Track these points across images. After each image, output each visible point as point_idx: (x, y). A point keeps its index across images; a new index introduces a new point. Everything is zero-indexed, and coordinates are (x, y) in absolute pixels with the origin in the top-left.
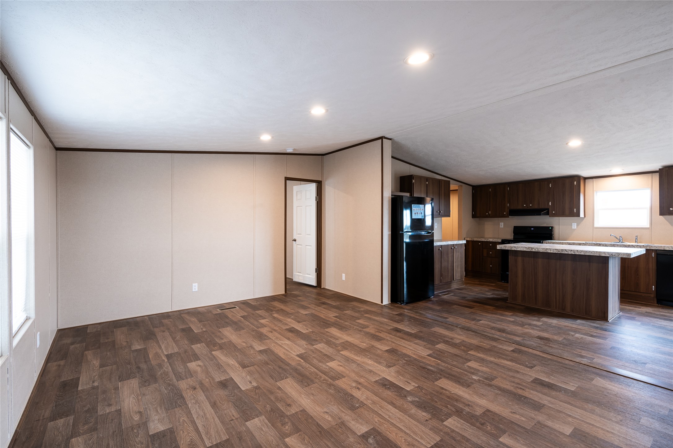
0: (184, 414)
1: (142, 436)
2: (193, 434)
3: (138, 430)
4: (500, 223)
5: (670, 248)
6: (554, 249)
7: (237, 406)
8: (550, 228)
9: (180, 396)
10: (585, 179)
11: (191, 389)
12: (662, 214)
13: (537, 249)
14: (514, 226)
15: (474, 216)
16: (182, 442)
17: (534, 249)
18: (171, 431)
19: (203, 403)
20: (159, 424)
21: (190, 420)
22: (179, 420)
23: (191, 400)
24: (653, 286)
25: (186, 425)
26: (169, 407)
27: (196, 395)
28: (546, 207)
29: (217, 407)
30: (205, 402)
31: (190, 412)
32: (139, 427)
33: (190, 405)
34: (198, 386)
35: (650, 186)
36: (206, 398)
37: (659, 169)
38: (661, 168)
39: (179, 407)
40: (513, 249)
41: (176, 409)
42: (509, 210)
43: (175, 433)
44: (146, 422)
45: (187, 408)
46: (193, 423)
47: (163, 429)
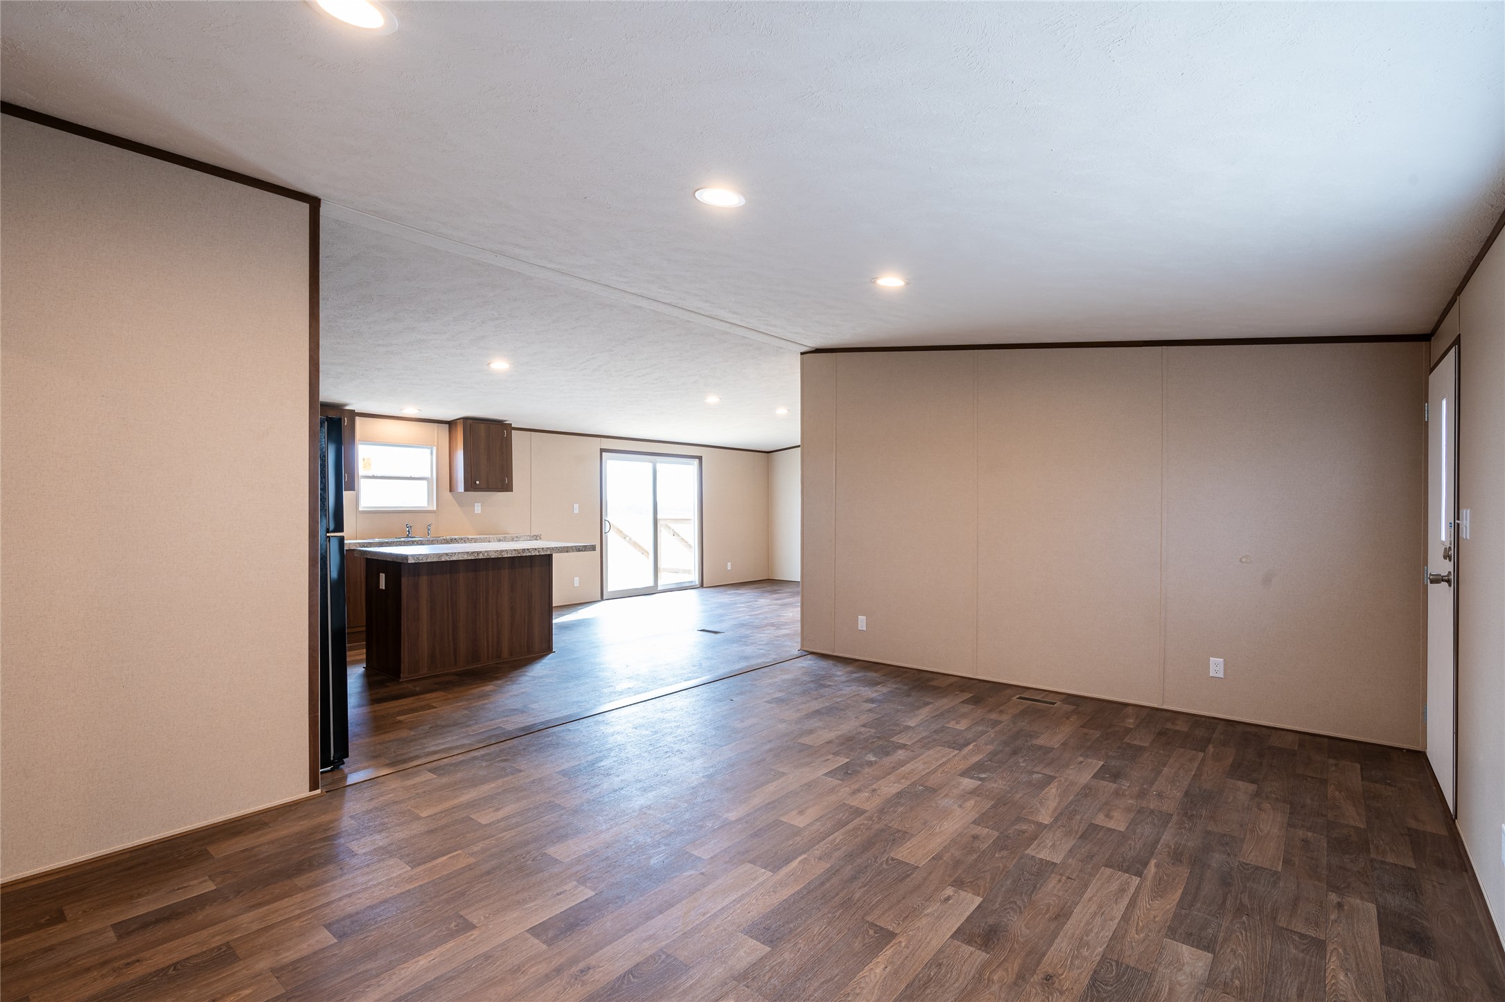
0: (1127, 943)
1: (1228, 964)
2: (1143, 902)
3: (1232, 980)
6: (512, 551)
7: (1035, 887)
9: (1095, 987)
11: (1056, 985)
13: (486, 554)
16: (1168, 906)
17: (481, 555)
18: (1172, 932)
19: (1074, 934)
20: (1185, 961)
21: (1128, 924)
22: (1144, 940)
23: (1085, 958)
25: (1141, 923)
26: (1141, 981)
27: (1066, 959)
29: (1062, 909)
30: (1067, 933)
31: (1113, 937)
32: (1225, 984)
33: (1100, 950)
34: (1037, 978)
36: (1056, 937)
39: (1122, 963)
40: (443, 560)
41: (1132, 965)
43: (1169, 927)
44: (1207, 985)
45: (1110, 948)
46: (1126, 918)
47: (1184, 946)
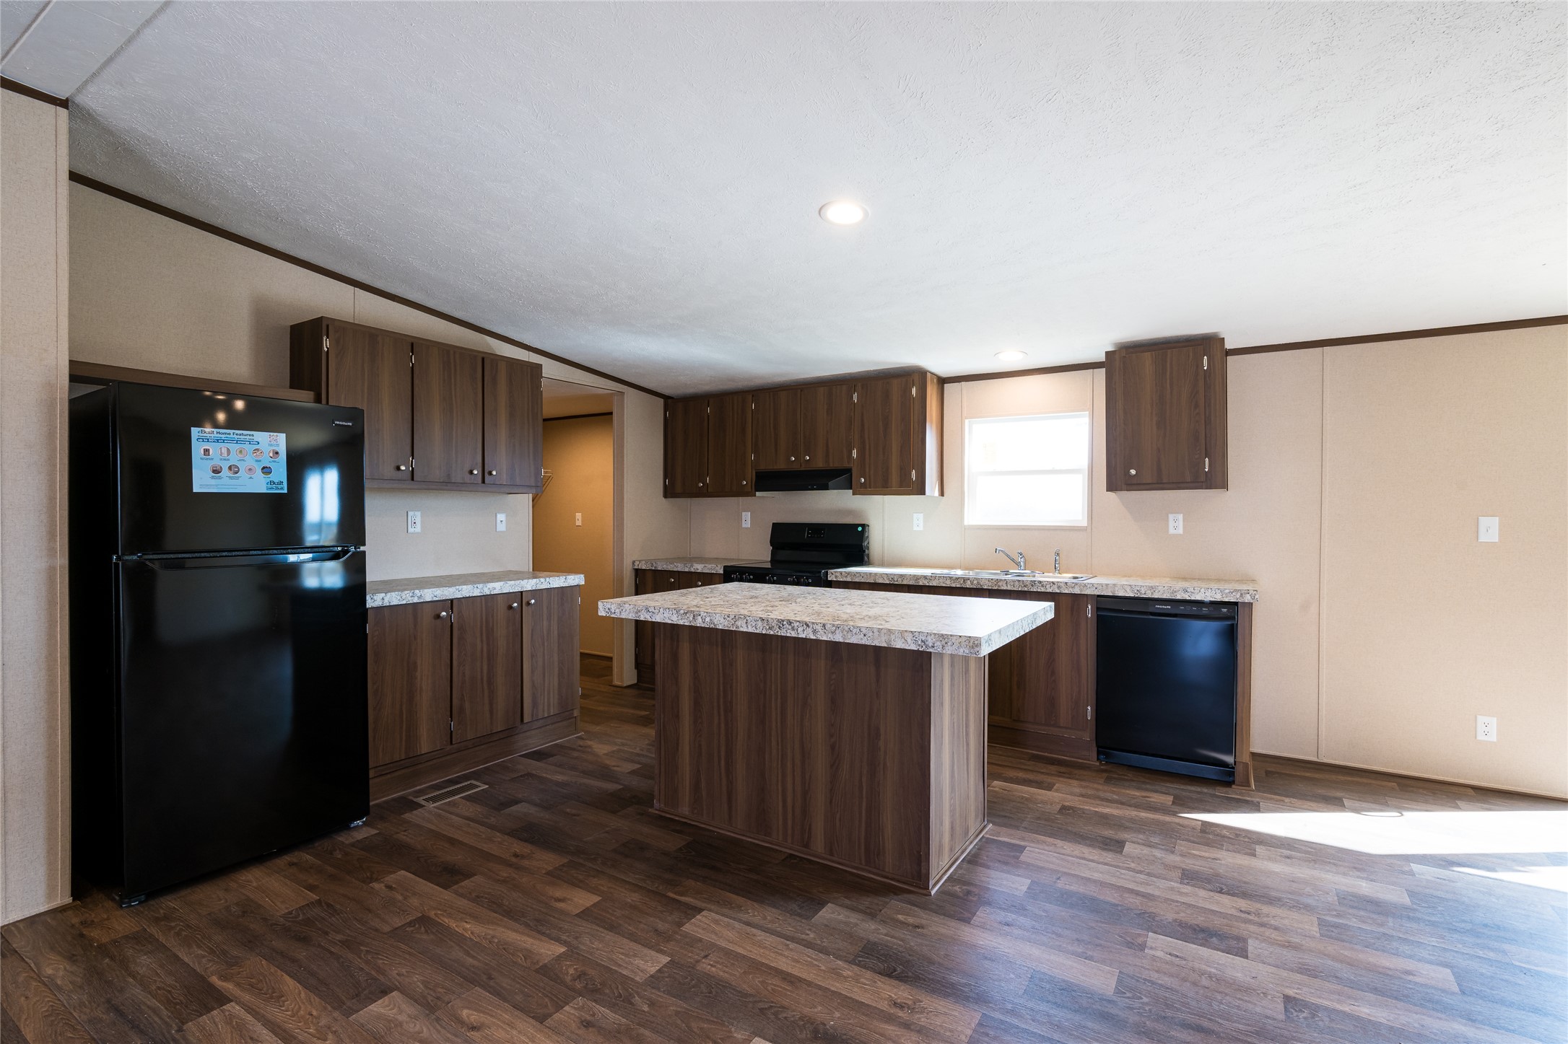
4: (744, 513)
5: (1128, 591)
8: (860, 529)
10: (942, 381)
12: (1111, 487)
14: (773, 523)
15: (669, 492)
24: (1089, 708)
28: (846, 465)
35: (1089, 403)
37: (1107, 353)
38: (1110, 349)
42: (756, 473)
